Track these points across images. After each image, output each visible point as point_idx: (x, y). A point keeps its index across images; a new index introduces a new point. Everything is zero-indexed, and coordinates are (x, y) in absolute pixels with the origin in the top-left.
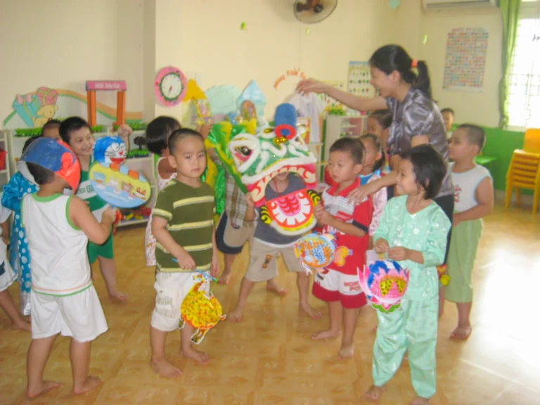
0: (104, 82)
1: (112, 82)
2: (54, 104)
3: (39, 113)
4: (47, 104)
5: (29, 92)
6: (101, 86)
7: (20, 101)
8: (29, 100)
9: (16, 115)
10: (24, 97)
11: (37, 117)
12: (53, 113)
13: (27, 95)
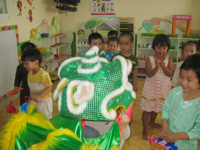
0: (181, 16)
1: (185, 16)
2: (159, 24)
3: (152, 28)
4: (156, 24)
5: (149, 19)
6: (180, 17)
7: (145, 22)
8: (149, 22)
9: (143, 27)
10: (147, 21)
11: (151, 29)
12: (158, 28)
13: (148, 20)
